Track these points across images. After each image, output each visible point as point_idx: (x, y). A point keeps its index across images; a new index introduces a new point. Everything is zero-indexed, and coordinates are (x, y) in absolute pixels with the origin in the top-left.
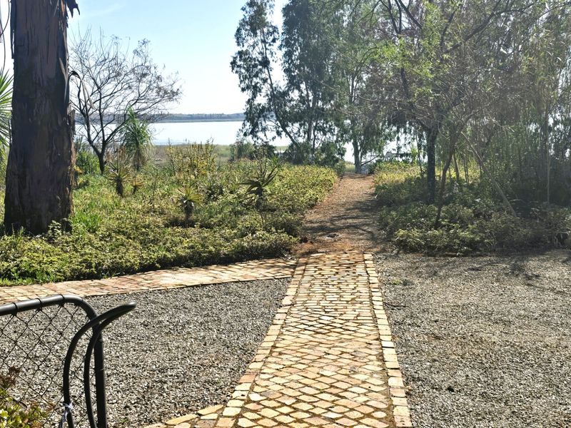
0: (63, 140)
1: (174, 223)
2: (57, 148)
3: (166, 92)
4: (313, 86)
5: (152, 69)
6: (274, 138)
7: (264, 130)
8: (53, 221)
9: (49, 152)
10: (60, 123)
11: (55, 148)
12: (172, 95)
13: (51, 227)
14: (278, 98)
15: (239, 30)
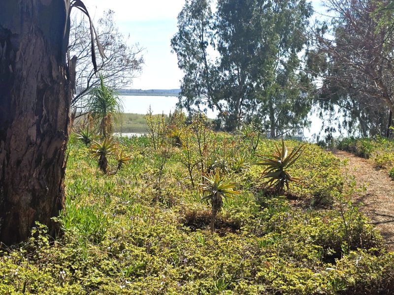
0: (58, 101)
1: (193, 222)
2: (48, 113)
3: (128, 61)
4: (244, 65)
5: (116, 38)
6: (205, 110)
7: (197, 103)
8: (37, 223)
9: (37, 118)
10: (54, 74)
11: (45, 112)
12: (135, 64)
13: (33, 232)
14: (210, 75)
15: (182, 13)
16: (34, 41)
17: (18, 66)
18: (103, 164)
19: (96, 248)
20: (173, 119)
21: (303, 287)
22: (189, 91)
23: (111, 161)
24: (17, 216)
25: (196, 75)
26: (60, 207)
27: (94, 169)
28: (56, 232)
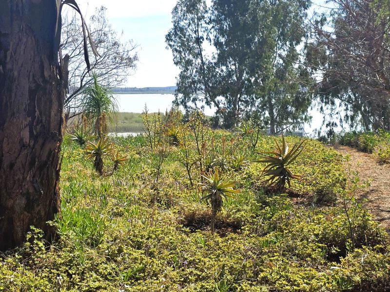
3: (122, 59)
4: (241, 60)
5: (109, 35)
6: (202, 107)
7: (194, 100)
8: (32, 227)
10: (46, 74)
12: (130, 62)
13: (29, 236)
14: (206, 71)
15: (176, 8)
16: (24, 40)
17: (9, 66)
18: (98, 165)
19: (93, 252)
20: (170, 117)
21: (307, 288)
22: (185, 88)
23: (107, 162)
24: (11, 221)
25: (193, 72)
26: (56, 210)
27: (90, 170)
28: (52, 237)
